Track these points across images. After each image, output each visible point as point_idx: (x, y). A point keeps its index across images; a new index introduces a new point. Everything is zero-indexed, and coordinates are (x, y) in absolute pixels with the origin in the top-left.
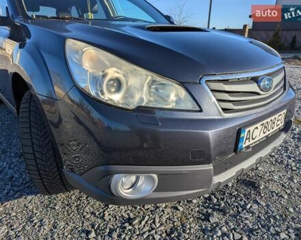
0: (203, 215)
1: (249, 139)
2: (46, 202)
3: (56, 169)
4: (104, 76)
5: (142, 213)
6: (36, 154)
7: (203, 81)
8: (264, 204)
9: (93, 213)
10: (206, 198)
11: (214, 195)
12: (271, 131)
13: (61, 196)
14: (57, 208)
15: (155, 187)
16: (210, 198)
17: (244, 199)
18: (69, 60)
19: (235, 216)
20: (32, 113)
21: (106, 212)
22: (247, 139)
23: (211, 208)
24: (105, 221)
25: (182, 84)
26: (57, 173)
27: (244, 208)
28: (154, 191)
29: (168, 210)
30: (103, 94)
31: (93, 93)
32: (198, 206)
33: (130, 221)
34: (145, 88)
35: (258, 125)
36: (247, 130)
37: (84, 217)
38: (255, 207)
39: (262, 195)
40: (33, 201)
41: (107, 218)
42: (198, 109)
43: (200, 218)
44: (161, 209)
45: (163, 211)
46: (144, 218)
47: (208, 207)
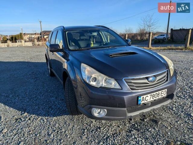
0: (129, 130)
1: (144, 100)
2: (71, 118)
3: (75, 105)
4: (91, 77)
5: (105, 126)
6: (70, 99)
7: (123, 79)
8: (157, 130)
9: (87, 124)
10: (132, 125)
11: (137, 123)
12: (157, 98)
13: (76, 116)
14: (74, 120)
15: (106, 114)
16: (134, 125)
17: (149, 127)
18: (81, 70)
19: (142, 133)
20: (69, 85)
21: (91, 124)
22: (142, 100)
23: (134, 128)
24: (91, 127)
25: (116, 80)
26: (75, 107)
27: (148, 130)
28: (105, 115)
29: (116, 127)
30: (90, 82)
31: (88, 82)
32: (128, 127)
33: (100, 128)
34: (104, 81)
35: (148, 95)
36: (142, 97)
37: (84, 125)
38: (153, 130)
39: (158, 126)
40: (67, 117)
41: (91, 126)
42: (121, 88)
43: (127, 131)
44: (113, 126)
45: (113, 127)
46: (105, 128)
47: (133, 128)
